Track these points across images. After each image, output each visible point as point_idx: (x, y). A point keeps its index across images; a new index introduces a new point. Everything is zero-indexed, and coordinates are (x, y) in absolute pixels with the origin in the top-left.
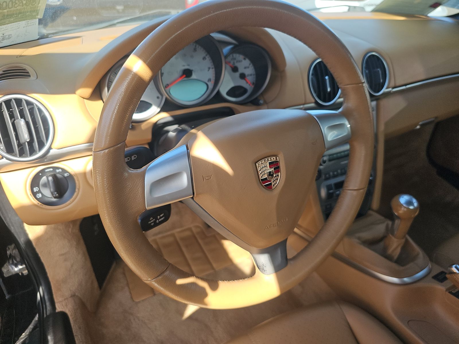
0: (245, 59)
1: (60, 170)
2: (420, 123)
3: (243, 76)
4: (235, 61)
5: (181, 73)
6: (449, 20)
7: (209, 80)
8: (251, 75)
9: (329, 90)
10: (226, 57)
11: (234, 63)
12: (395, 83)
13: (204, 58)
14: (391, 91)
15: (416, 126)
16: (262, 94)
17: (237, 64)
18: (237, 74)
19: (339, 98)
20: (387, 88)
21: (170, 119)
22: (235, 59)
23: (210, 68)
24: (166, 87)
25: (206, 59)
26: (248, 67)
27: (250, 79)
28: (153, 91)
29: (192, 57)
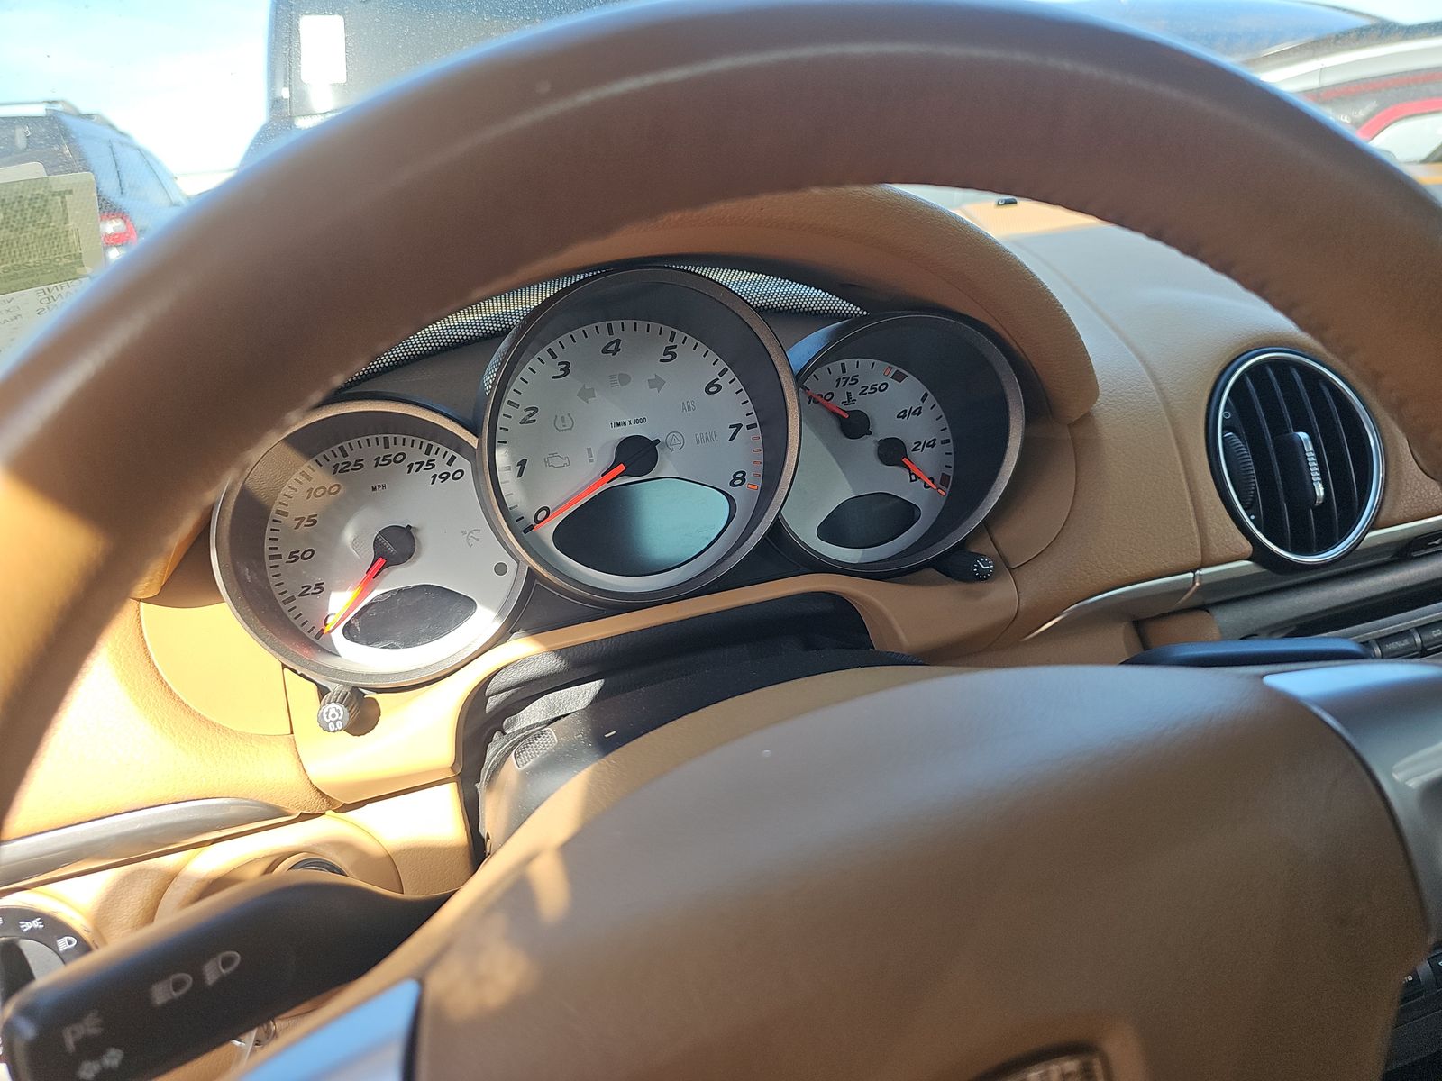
0: (899, 377)
1: (36, 924)
3: (892, 452)
4: (855, 390)
5: (609, 458)
7: (738, 478)
8: (932, 444)
9: (1320, 491)
10: (800, 378)
11: (850, 401)
13: (712, 387)
16: (986, 525)
17: (862, 404)
18: (868, 445)
19: (1373, 526)
21: (550, 664)
22: (855, 380)
23: (739, 426)
24: (538, 522)
25: (720, 387)
26: (918, 412)
27: (925, 460)
28: (478, 540)
29: (657, 383)
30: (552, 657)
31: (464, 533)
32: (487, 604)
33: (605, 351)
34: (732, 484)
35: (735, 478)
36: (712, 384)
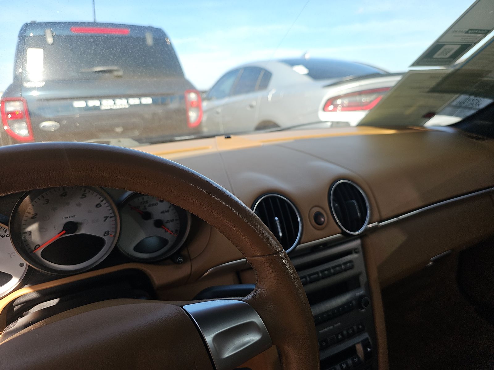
2: (432, 259)
3: (159, 224)
4: (147, 205)
5: (61, 228)
6: (450, 130)
8: (172, 221)
11: (145, 208)
12: (380, 216)
13: (98, 206)
14: (377, 225)
15: (428, 263)
17: (150, 209)
18: (151, 222)
19: (299, 243)
20: (369, 223)
21: (35, 295)
22: (147, 202)
23: (107, 217)
24: (35, 249)
25: (101, 206)
26: (168, 211)
27: (171, 226)
28: (14, 256)
29: (79, 205)
30: (36, 293)
31: (9, 254)
32: (16, 276)
33: (62, 195)
34: (104, 235)
35: (105, 233)
36: (98, 205)
